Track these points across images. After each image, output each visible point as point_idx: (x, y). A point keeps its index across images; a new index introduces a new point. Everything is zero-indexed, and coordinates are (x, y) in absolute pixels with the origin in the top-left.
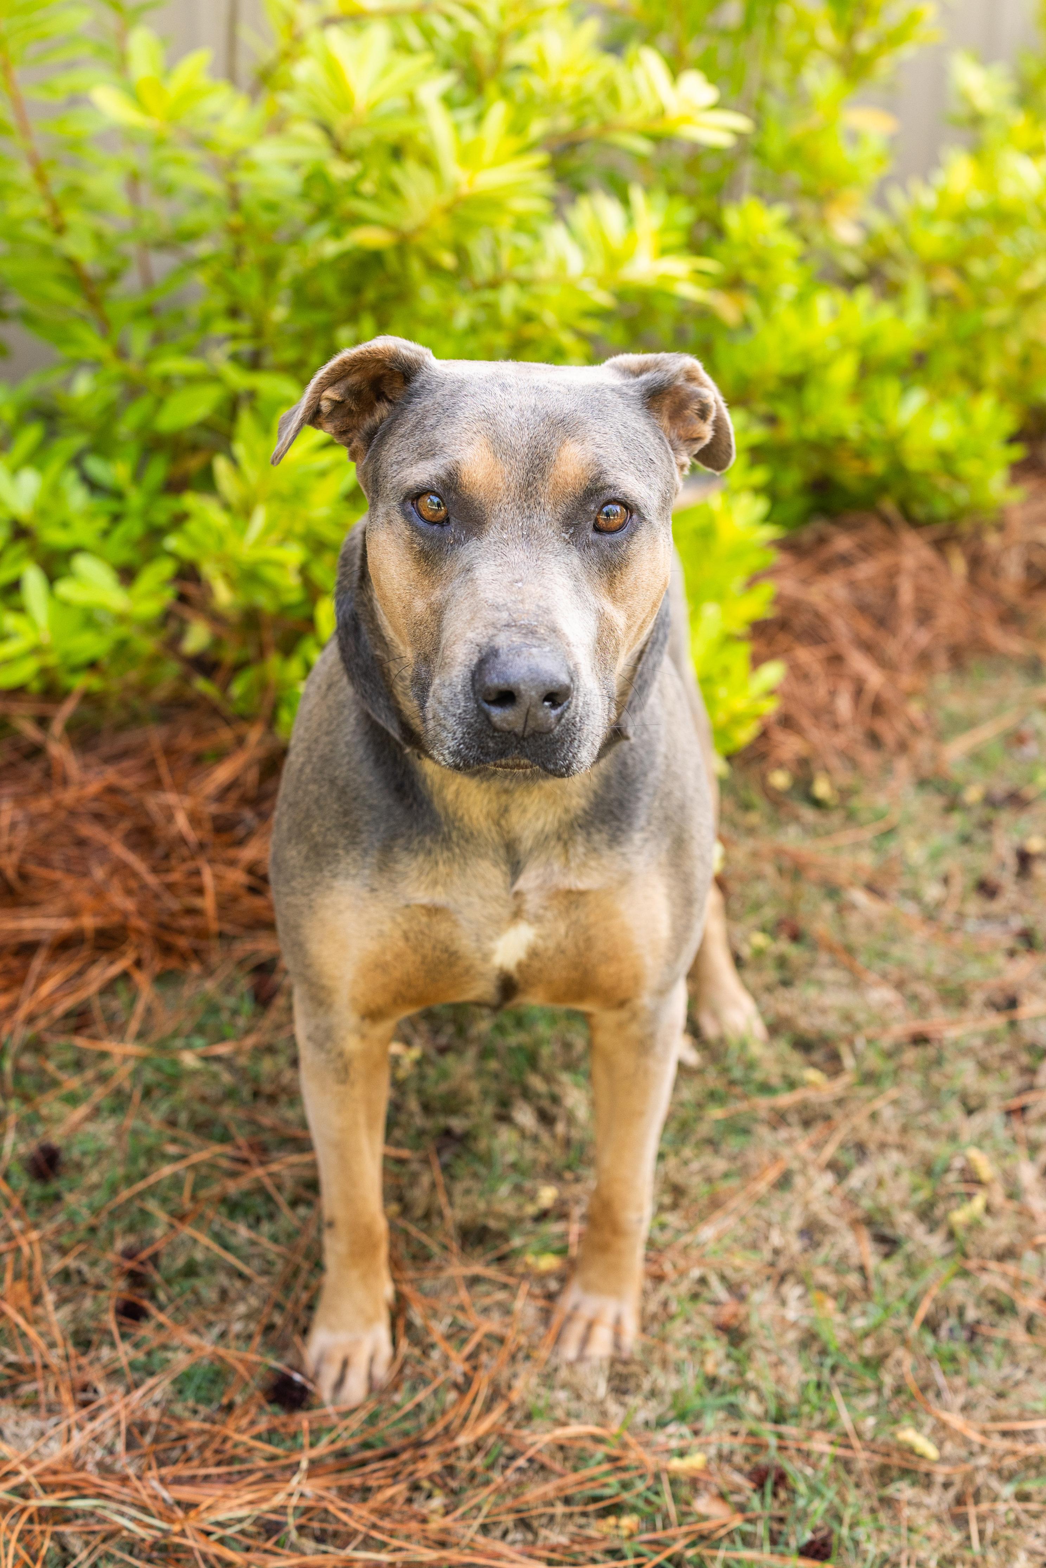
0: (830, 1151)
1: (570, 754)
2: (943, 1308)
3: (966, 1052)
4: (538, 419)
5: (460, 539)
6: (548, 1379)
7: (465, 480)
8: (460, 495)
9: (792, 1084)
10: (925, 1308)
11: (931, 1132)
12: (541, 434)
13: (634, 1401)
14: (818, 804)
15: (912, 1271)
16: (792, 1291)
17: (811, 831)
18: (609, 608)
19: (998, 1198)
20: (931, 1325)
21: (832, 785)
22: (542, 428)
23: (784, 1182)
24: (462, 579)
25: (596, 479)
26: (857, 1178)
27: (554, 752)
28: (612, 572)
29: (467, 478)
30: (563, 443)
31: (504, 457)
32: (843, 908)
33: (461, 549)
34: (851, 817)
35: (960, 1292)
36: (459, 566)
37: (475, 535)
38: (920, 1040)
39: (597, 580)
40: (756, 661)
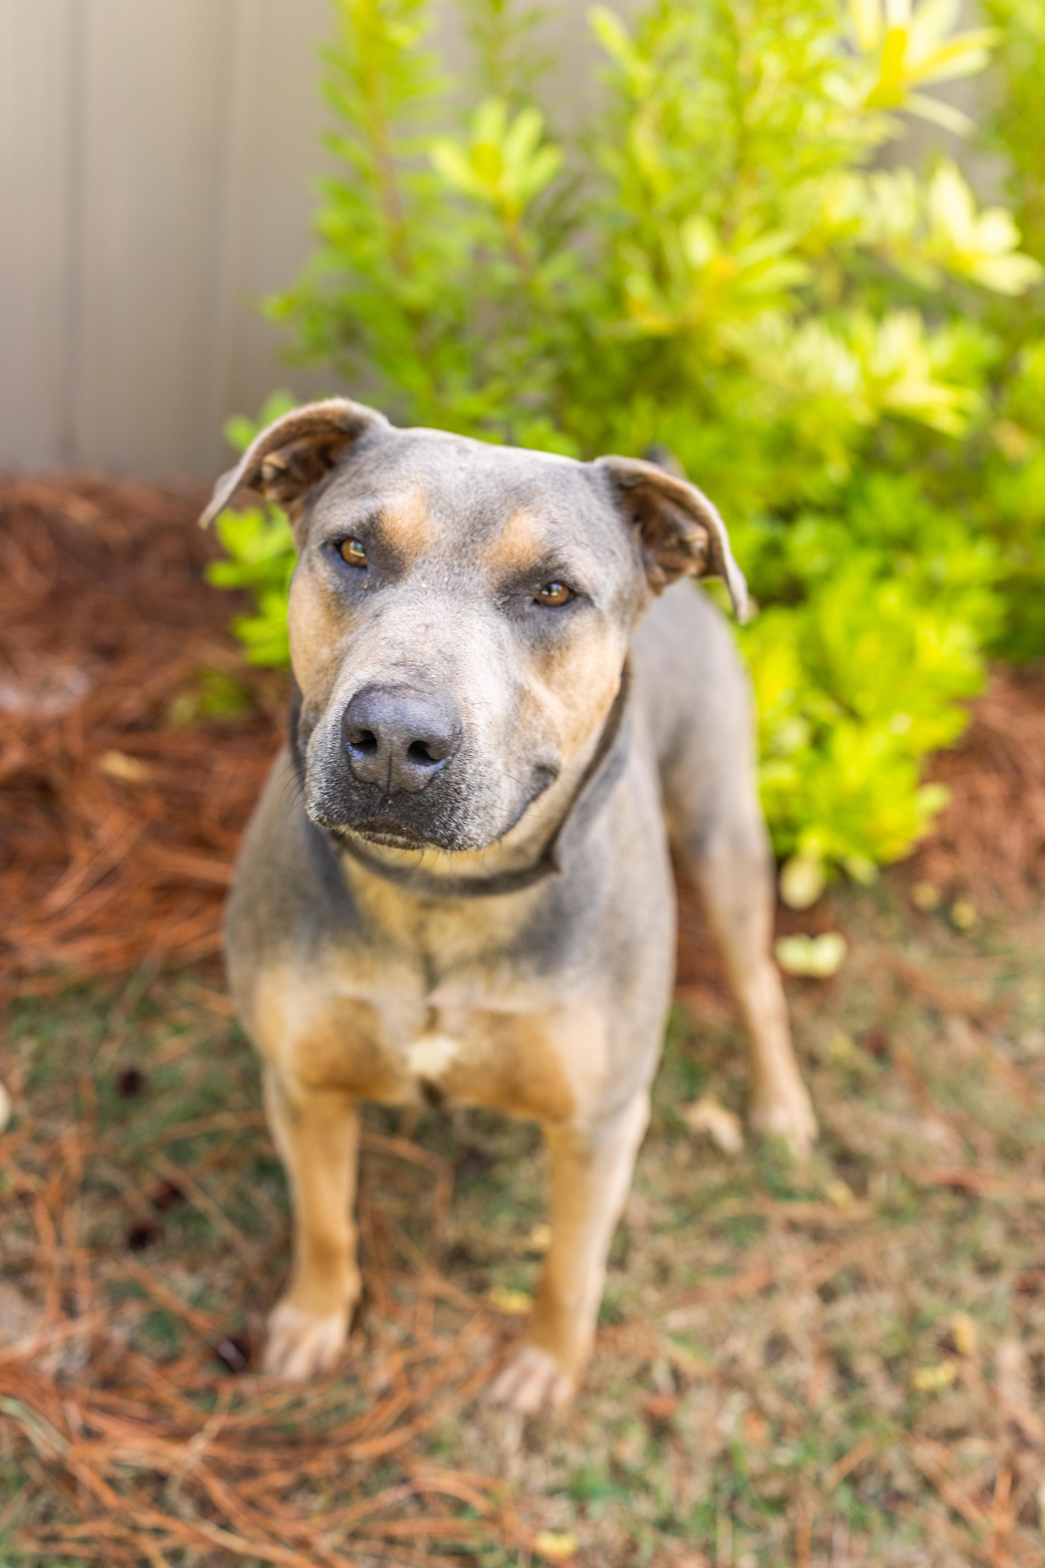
0: (826, 1273)
1: (454, 824)
2: (872, 1465)
3: (1001, 1212)
4: (492, 484)
5: (374, 585)
6: (469, 1414)
7: (387, 525)
8: (378, 542)
9: (816, 1196)
10: (851, 1463)
11: (932, 1285)
12: (490, 500)
13: (537, 1463)
14: (956, 931)
15: (855, 1419)
16: (737, 1401)
17: (940, 954)
18: (537, 687)
19: (971, 1371)
20: (853, 1479)
21: (979, 913)
22: (494, 493)
23: (768, 1290)
24: (368, 624)
25: (549, 557)
26: (845, 1307)
27: (431, 817)
28: (549, 651)
29: (389, 524)
30: (515, 512)
31: (438, 515)
32: (941, 1036)
33: (375, 596)
34: (983, 952)
35: (893, 1457)
36: (370, 612)
37: (391, 583)
38: (958, 1189)
39: (527, 656)
40: (923, 782)
